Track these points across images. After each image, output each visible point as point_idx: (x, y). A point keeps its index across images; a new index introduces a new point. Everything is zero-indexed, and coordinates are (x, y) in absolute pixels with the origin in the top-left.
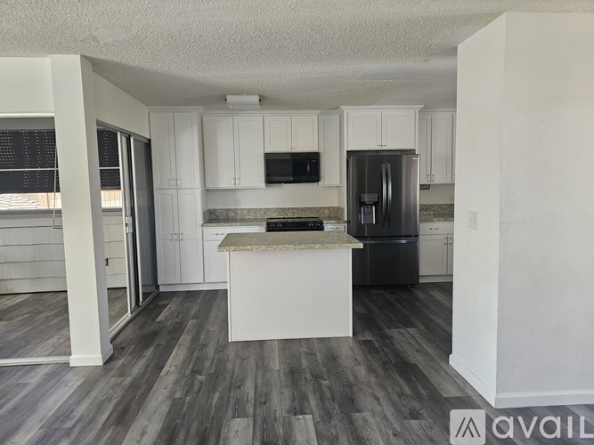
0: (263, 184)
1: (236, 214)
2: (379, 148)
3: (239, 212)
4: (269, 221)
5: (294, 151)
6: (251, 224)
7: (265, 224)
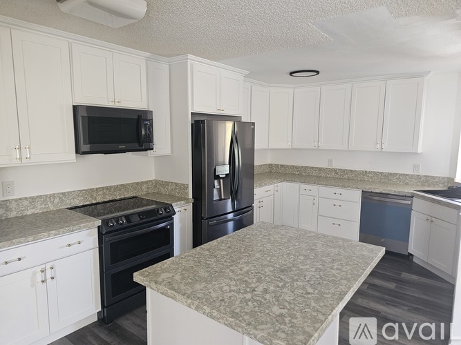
0: (73, 155)
1: (8, 209)
2: (218, 113)
3: (13, 205)
5: (118, 105)
6: (77, 227)
7: (98, 222)
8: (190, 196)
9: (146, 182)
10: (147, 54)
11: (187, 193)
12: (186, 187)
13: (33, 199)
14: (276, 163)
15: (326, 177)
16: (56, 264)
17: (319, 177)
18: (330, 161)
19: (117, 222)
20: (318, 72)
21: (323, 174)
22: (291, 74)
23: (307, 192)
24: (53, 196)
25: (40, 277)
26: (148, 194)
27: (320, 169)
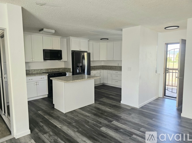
0: (43, 60)
1: (30, 72)
2: (79, 50)
3: (31, 71)
4: (49, 73)
5: (53, 49)
6: (43, 75)
7: (48, 74)
8: (72, 71)
9: (62, 68)
10: (61, 37)
11: (71, 71)
12: (70, 69)
13: (35, 70)
14: (104, 65)
15: (117, 69)
16: (39, 82)
17: (115, 69)
18: (118, 64)
19: (52, 75)
20: (108, 39)
21: (116, 68)
22: (101, 39)
23: (110, 73)
24: (39, 70)
25: (35, 84)
26: (62, 71)
27: (116, 66)
